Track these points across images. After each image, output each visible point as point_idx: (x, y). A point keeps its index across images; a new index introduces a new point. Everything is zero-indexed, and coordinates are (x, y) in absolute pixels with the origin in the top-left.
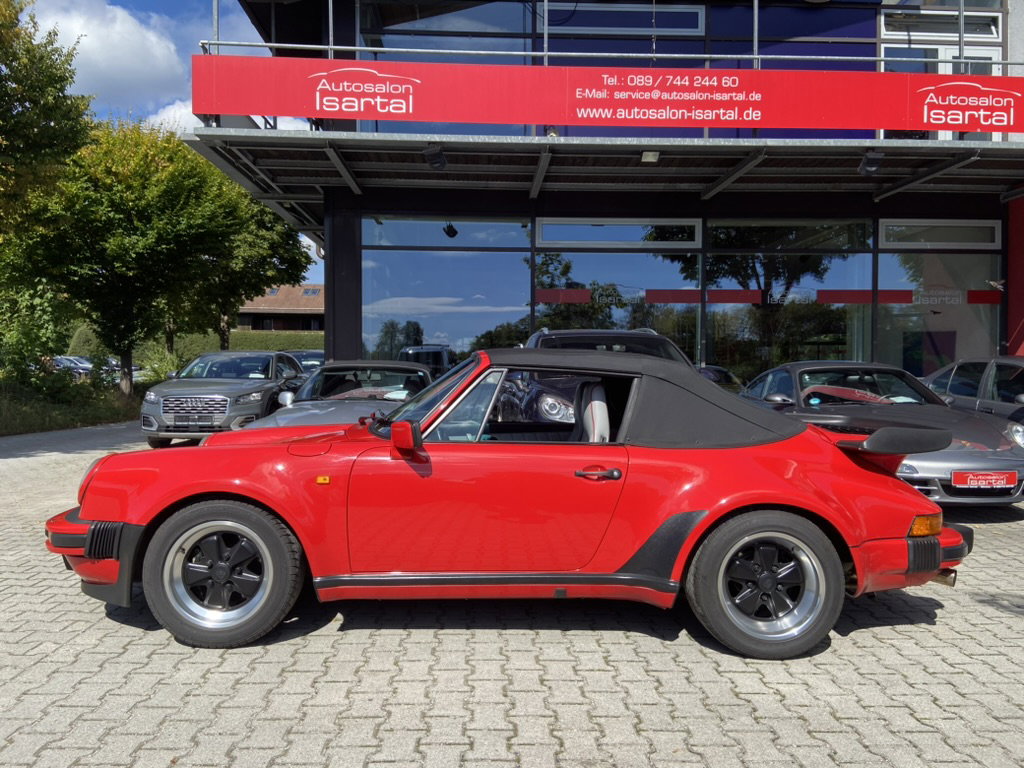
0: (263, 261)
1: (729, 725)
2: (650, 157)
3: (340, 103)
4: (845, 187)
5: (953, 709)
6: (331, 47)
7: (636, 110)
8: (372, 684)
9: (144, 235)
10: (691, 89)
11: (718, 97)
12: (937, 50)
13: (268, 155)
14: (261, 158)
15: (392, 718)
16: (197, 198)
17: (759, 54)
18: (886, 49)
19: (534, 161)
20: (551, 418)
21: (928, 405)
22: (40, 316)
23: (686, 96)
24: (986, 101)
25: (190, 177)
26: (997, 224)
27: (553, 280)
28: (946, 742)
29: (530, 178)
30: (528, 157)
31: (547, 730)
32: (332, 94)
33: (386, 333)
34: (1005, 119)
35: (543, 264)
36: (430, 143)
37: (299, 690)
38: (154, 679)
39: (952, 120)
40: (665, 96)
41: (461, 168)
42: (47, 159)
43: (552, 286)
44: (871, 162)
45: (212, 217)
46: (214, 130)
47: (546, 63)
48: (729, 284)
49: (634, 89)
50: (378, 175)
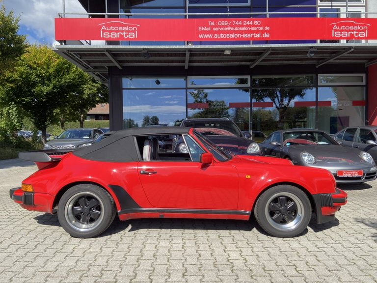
0: (95, 95)
1: (221, 273)
2: (228, 52)
3: (110, 35)
4: (305, 62)
5: (313, 267)
6: (107, 14)
7: (222, 35)
8: (88, 257)
9: (48, 86)
10: (242, 26)
11: (253, 29)
12: (340, 9)
13: (85, 55)
14: (83, 56)
15: (90, 271)
16: (68, 72)
17: (269, 12)
18: (320, 9)
19: (184, 55)
20: (183, 152)
21: (332, 145)
22: (12, 116)
23: (241, 29)
24: (357, 28)
25: (65, 64)
26: (364, 75)
27: (201, 100)
28: (305, 281)
29: (184, 62)
30: (181, 53)
31: (148, 276)
32: (107, 31)
33: (145, 121)
34: (364, 34)
35: (197, 94)
36: (144, 49)
37: (59, 260)
38: (7, 255)
39: (343, 35)
40: (233, 29)
41: (157, 58)
42: (9, 59)
43: (201, 102)
44: (312, 52)
45: (74, 79)
46: (64, 46)
47: (187, 18)
48: (267, 100)
49: (221, 27)
50: (128, 62)
